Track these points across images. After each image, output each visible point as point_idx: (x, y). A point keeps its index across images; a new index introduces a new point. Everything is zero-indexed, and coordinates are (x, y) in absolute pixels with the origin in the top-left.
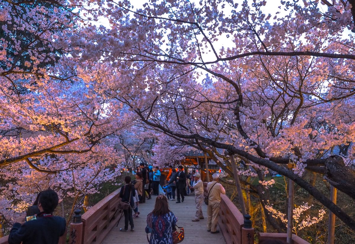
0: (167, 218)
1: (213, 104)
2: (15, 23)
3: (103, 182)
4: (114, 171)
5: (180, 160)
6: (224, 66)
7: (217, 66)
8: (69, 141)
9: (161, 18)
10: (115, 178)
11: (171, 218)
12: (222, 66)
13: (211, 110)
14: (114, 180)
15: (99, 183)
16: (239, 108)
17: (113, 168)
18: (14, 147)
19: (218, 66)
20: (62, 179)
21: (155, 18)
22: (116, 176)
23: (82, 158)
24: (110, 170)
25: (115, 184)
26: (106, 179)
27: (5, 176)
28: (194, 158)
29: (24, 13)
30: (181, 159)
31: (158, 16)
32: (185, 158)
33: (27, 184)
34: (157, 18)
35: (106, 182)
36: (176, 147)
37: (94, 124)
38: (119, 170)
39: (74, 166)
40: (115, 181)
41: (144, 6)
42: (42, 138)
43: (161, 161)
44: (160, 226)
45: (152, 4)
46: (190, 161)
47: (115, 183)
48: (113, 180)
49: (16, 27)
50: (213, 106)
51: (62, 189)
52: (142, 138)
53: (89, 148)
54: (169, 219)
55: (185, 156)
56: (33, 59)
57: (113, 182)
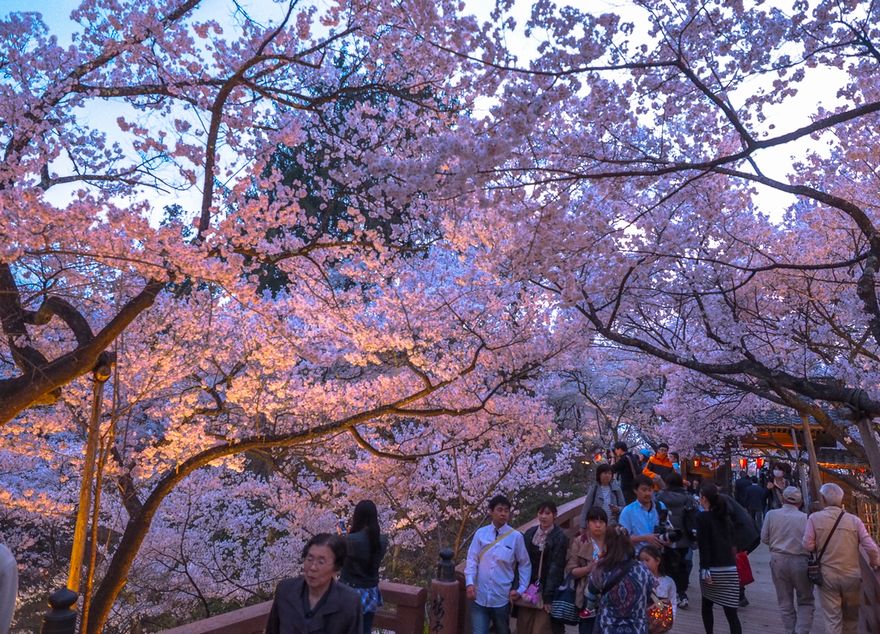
0: (636, 576)
1: (809, 273)
2: (328, 146)
3: (528, 488)
4: (555, 460)
5: (742, 437)
6: (836, 162)
7: (812, 166)
8: (431, 388)
9: (592, 69)
10: (557, 478)
11: (643, 575)
12: (827, 161)
13: (809, 289)
14: (554, 483)
15: (518, 488)
16: (872, 276)
17: (549, 452)
18: (335, 402)
19: (817, 165)
20: (438, 474)
21: (572, 71)
22: (559, 474)
23: (471, 427)
24: (545, 459)
25: (558, 494)
26: (534, 479)
27: (326, 463)
28: (785, 431)
29: (341, 124)
30: (743, 434)
31: (582, 66)
32: (755, 430)
33: (364, 484)
34: (578, 71)
35: (534, 486)
36: (720, 399)
37: (484, 345)
38: (566, 459)
39: (458, 445)
40: (556, 486)
41: (541, 49)
42: (385, 380)
43: (681, 438)
44: (623, 592)
45: (561, 40)
46: (771, 438)
47: (557, 490)
48: (550, 483)
49: (330, 154)
50: (812, 279)
51: (439, 500)
52: (631, 377)
53: (480, 405)
54: (641, 578)
55: (755, 424)
56: (353, 214)
57: (551, 488)
